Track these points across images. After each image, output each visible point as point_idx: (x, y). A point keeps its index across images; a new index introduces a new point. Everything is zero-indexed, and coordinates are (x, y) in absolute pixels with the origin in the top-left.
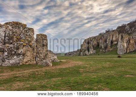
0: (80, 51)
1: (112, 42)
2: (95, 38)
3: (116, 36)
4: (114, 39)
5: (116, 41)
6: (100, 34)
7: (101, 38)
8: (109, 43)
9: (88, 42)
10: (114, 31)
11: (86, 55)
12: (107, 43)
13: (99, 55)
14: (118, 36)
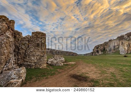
0: (92, 53)
1: (114, 47)
2: (101, 45)
3: (117, 43)
4: (116, 44)
5: (117, 46)
6: (105, 42)
7: (106, 45)
8: (112, 47)
9: (97, 47)
10: (115, 40)
11: (96, 55)
12: (111, 47)
13: (105, 55)
14: (119, 43)
